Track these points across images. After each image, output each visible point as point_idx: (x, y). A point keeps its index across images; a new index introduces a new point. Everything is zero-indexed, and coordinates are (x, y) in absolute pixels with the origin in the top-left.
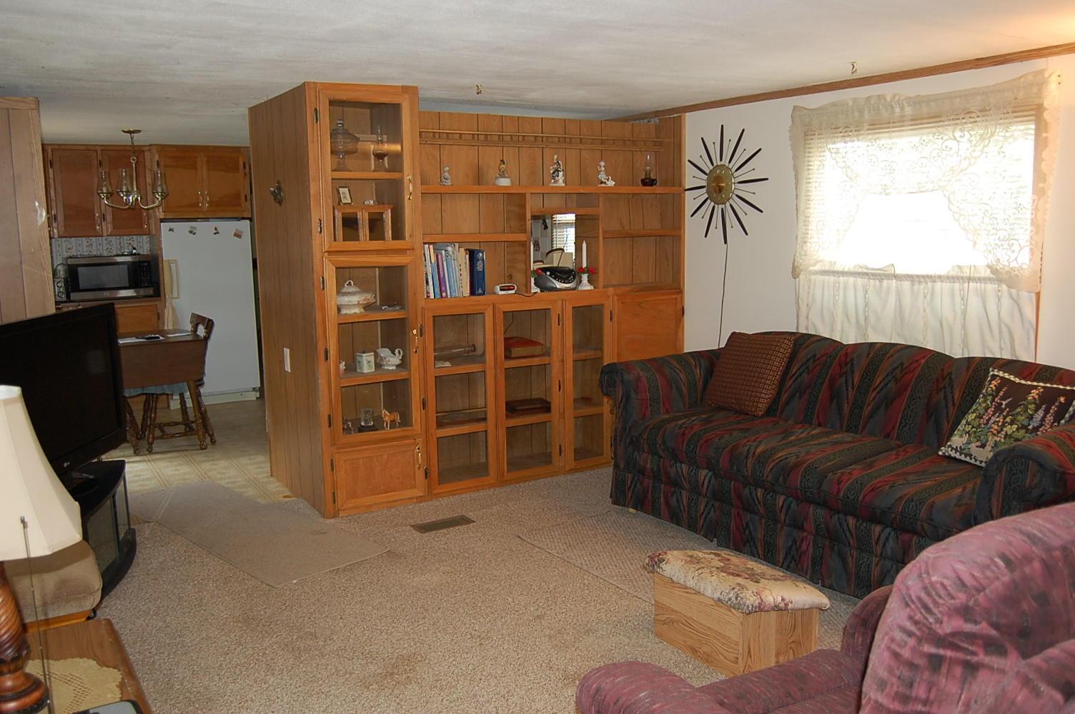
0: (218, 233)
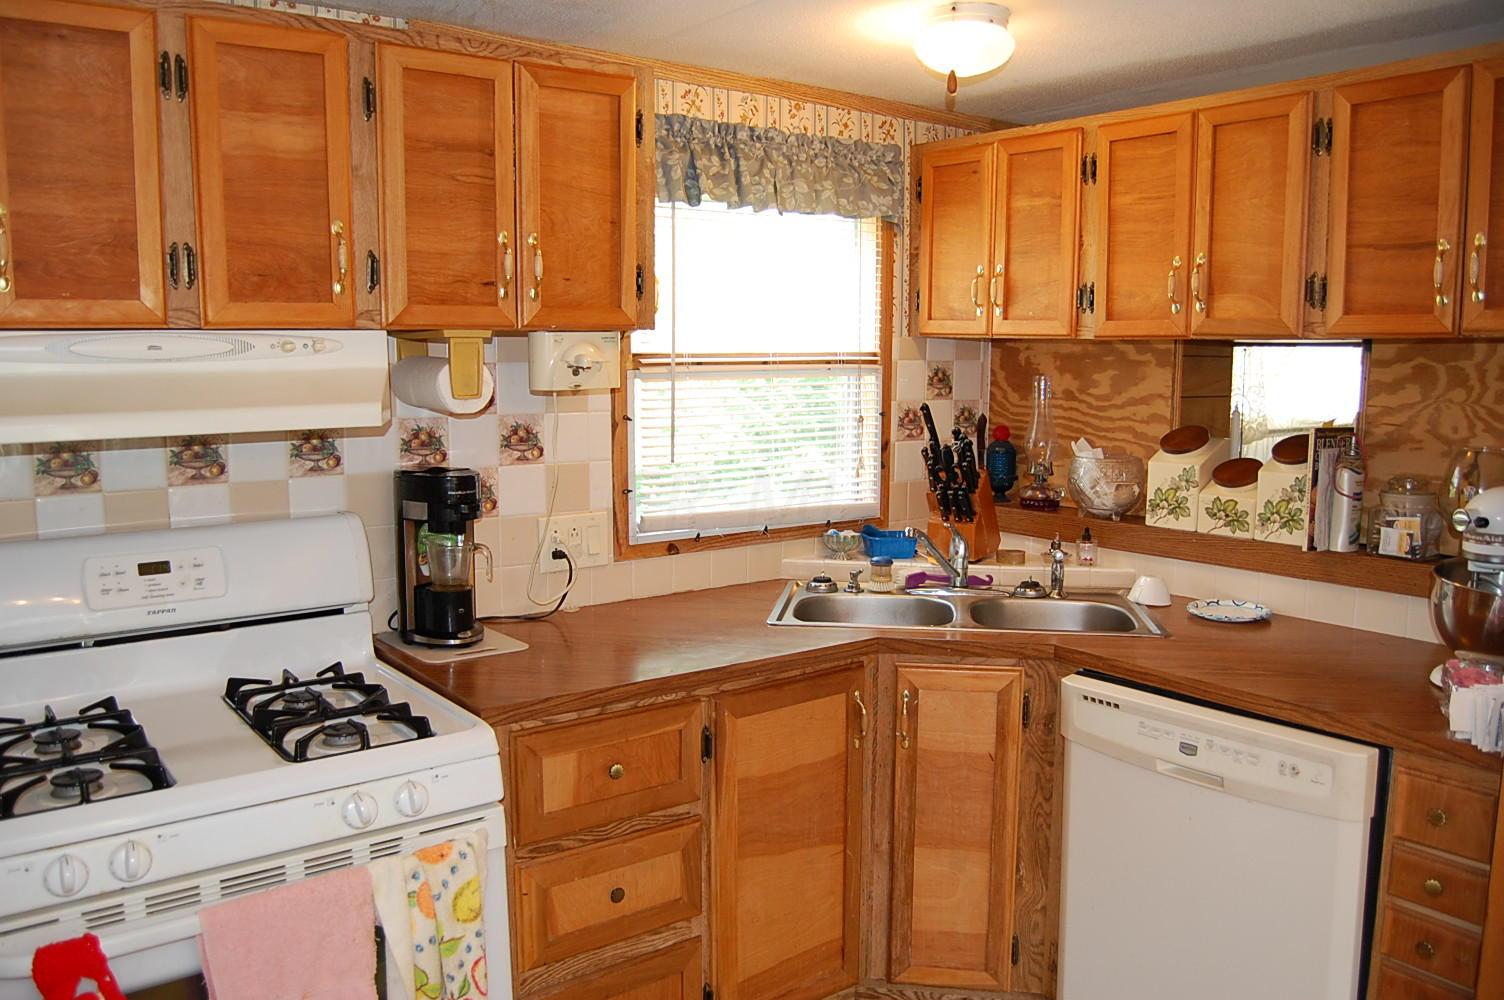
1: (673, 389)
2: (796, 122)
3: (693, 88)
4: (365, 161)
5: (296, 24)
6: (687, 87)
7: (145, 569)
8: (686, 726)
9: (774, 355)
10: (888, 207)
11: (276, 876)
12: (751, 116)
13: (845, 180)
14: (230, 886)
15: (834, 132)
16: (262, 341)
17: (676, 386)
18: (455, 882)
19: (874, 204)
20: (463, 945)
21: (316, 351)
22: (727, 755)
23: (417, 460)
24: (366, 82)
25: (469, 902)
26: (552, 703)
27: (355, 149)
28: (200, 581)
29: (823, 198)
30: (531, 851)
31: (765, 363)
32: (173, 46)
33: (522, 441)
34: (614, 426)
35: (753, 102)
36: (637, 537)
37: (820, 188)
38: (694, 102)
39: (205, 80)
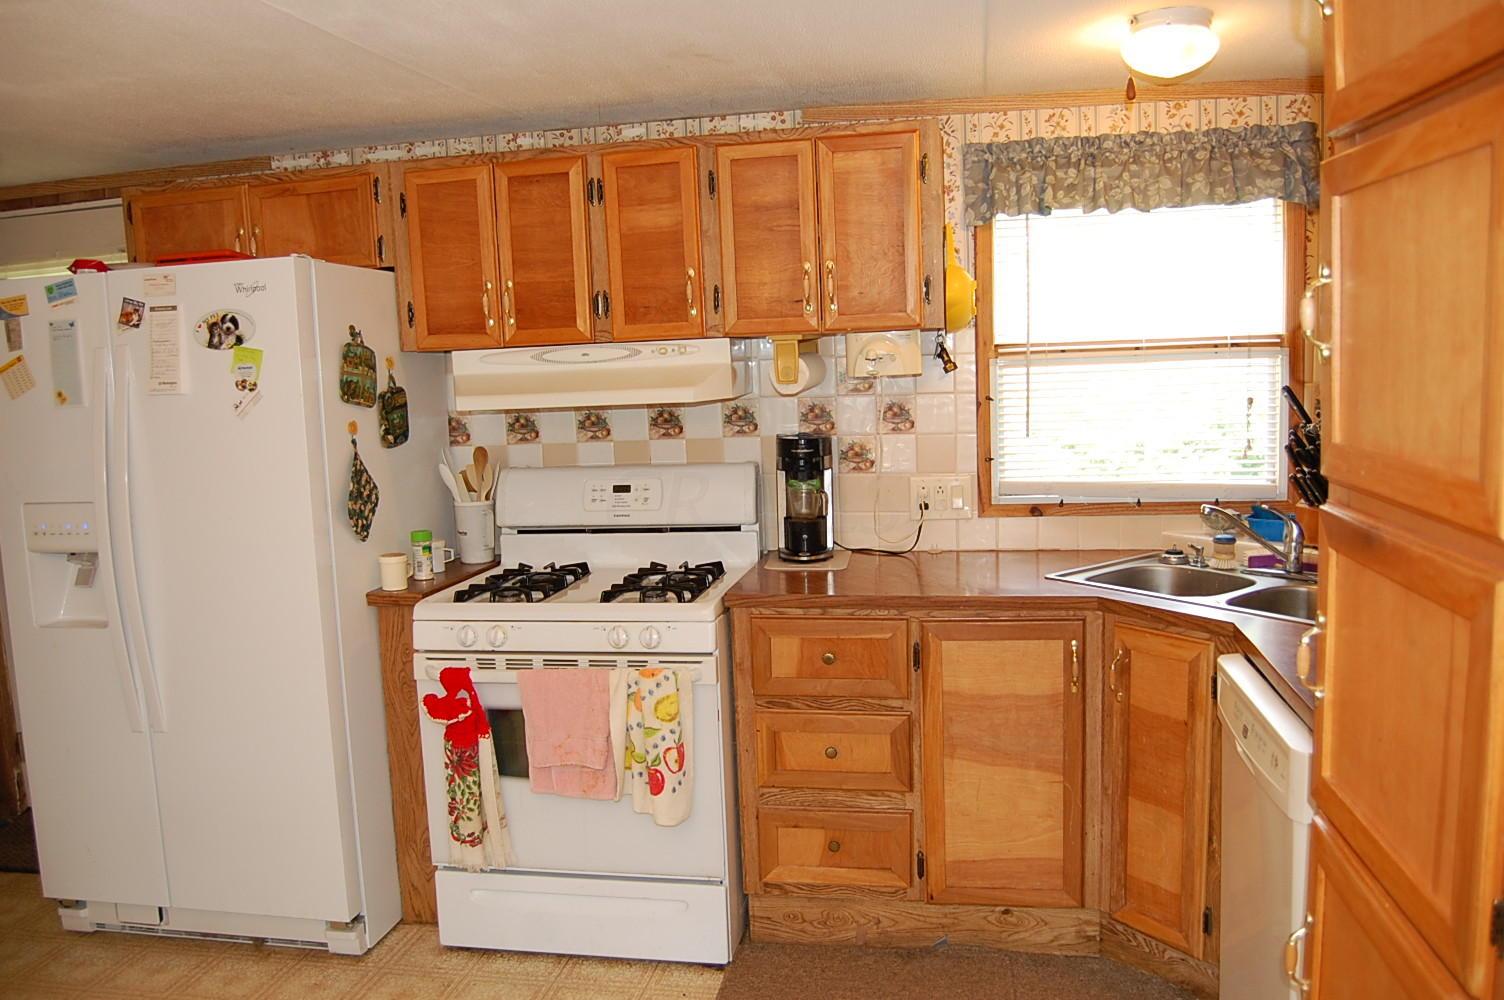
1: (1028, 374)
2: (1175, 121)
3: (1057, 111)
4: (711, 225)
5: (666, 145)
6: (1051, 112)
7: (618, 489)
8: (891, 637)
9: (1147, 341)
10: (1276, 190)
11: (573, 664)
12: (1122, 124)
13: (1224, 169)
14: (548, 663)
15: (1225, 124)
16: (646, 348)
17: (1031, 372)
18: (659, 694)
19: (1259, 188)
20: (659, 734)
21: (681, 353)
22: (931, 670)
23: (813, 427)
24: (711, 173)
25: (667, 709)
26: (777, 599)
27: (705, 219)
28: (646, 499)
29: (1193, 190)
30: (768, 703)
31: (1137, 348)
32: (595, 174)
33: (898, 415)
34: (979, 404)
35: (1124, 112)
36: (997, 499)
37: (1191, 181)
38: (1058, 123)
39: (610, 192)
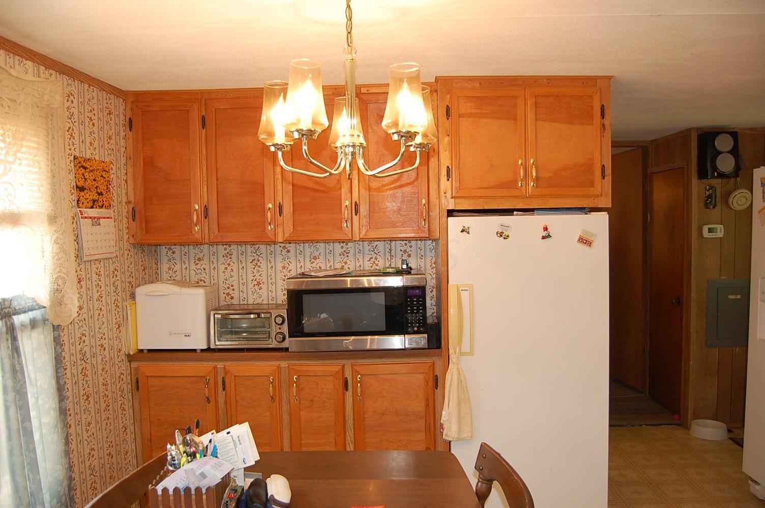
0: (549, 236)
